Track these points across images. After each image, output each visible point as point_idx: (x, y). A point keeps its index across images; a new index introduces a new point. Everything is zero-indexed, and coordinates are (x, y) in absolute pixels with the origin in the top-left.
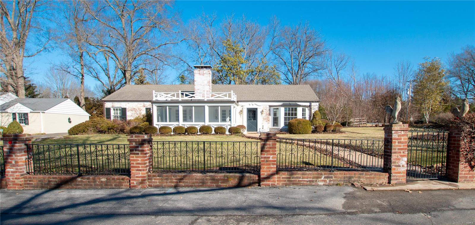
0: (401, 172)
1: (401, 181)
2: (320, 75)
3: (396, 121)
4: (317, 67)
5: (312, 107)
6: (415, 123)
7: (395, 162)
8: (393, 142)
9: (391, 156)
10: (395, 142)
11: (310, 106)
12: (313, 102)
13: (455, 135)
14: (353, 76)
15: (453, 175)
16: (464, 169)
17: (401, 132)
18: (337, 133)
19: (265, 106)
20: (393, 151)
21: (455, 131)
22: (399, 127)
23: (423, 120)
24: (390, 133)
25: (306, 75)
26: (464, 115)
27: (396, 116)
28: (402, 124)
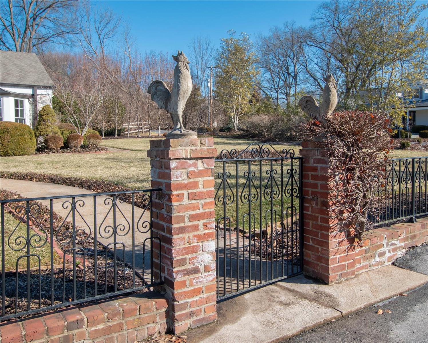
0: (201, 288)
1: (202, 316)
2: (69, 43)
3: (181, 128)
4: (63, 29)
5: (38, 99)
6: (221, 130)
7: (183, 262)
8: (173, 198)
9: (169, 241)
10: (180, 197)
11: (33, 95)
12: (39, 87)
13: (315, 165)
14: (128, 51)
15: (318, 265)
16: (338, 248)
17: (195, 165)
18: (91, 150)
20: (175, 226)
21: (314, 155)
22: (189, 148)
23: (230, 125)
24: (166, 168)
25: (42, 40)
26: (330, 115)
27: (180, 114)
28: (196, 137)
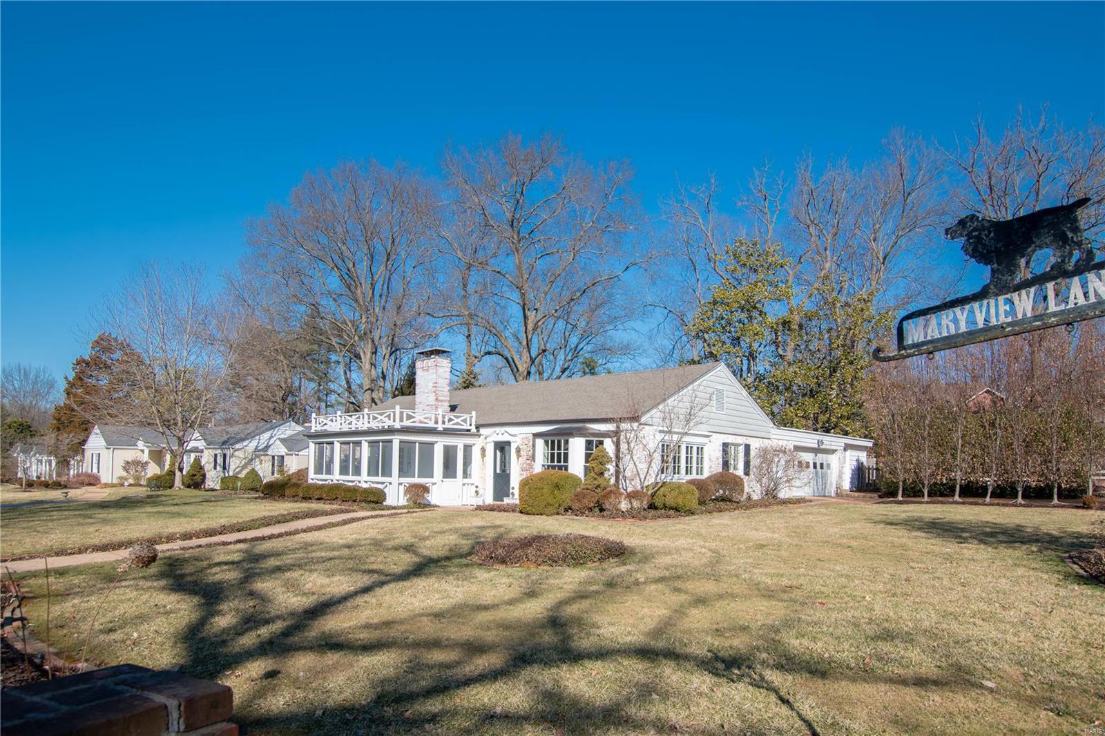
5: (622, 437)
11: (617, 431)
12: (624, 420)
19: (525, 436)
